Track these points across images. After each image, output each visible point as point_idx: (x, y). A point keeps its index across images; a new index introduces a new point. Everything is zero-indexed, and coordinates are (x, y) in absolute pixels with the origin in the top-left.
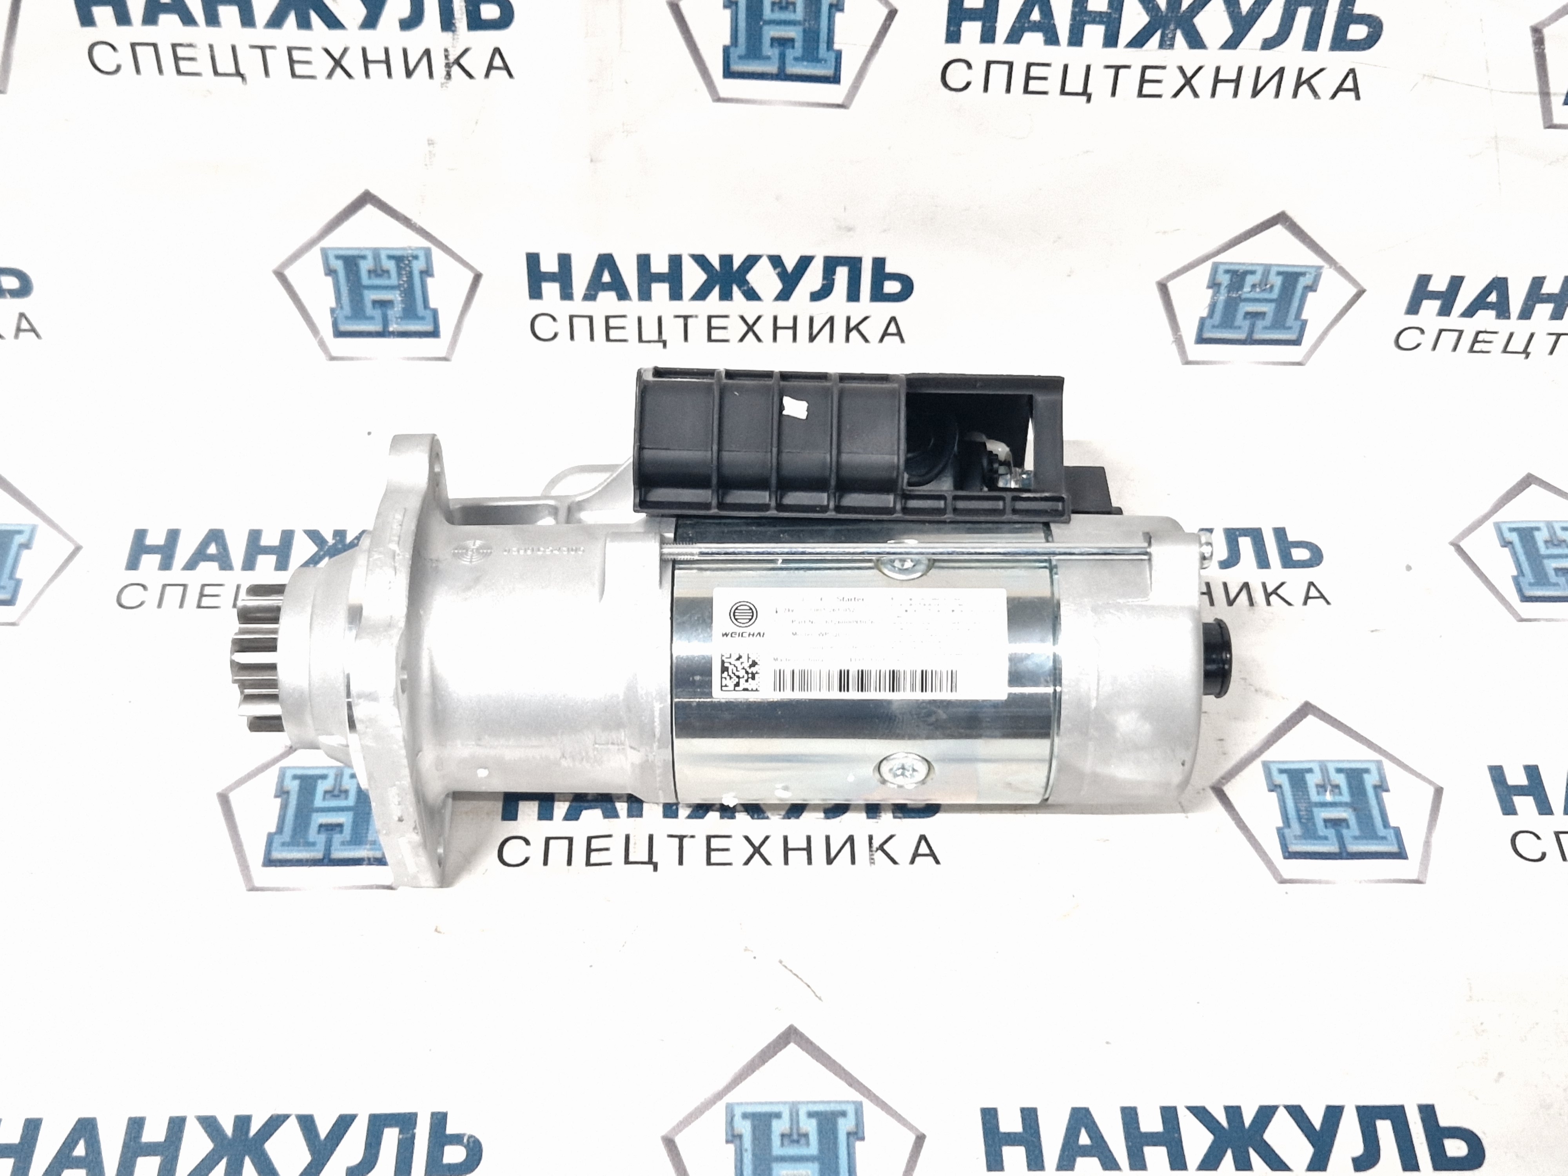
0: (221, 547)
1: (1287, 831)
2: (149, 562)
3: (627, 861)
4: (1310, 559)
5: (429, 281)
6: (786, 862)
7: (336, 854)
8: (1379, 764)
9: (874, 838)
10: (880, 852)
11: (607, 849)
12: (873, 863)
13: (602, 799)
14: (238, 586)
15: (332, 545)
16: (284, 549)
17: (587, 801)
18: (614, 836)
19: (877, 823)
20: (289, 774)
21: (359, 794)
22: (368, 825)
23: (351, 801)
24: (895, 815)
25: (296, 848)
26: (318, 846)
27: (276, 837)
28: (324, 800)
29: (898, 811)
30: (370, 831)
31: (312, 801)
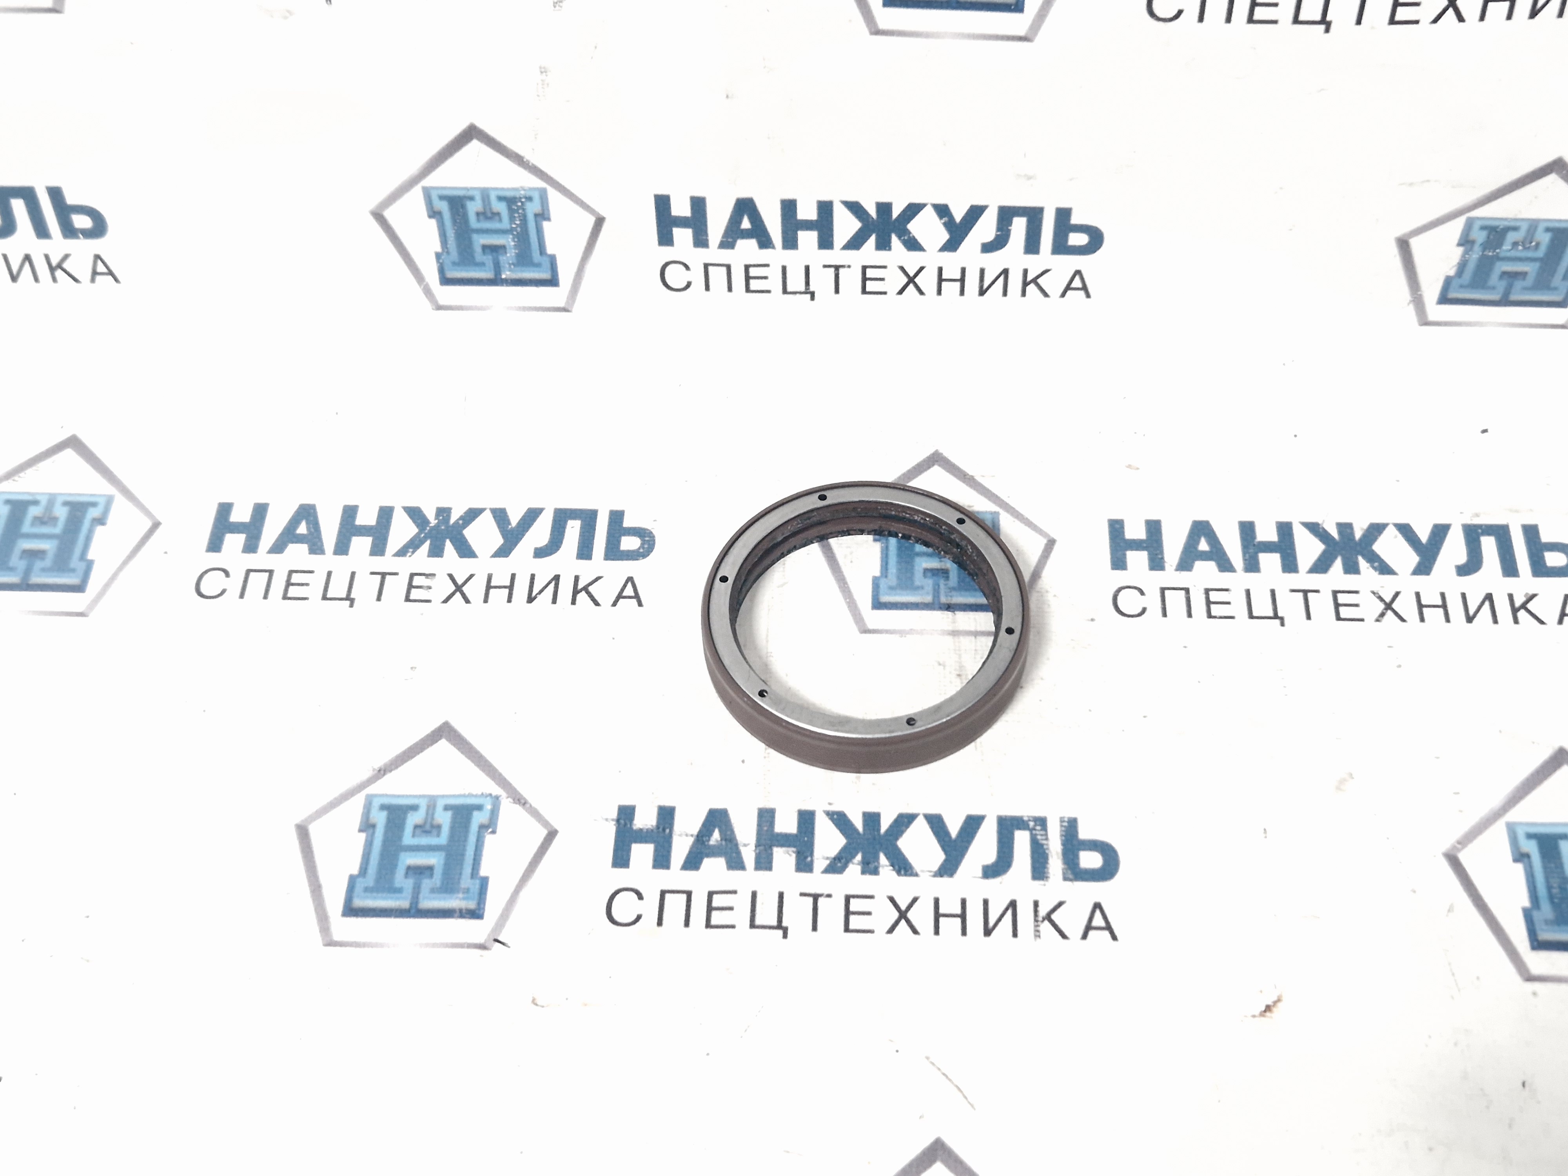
0: (311, 526)
1: (1535, 914)
2: (234, 542)
3: (753, 925)
5: (545, 224)
6: (937, 932)
7: (427, 903)
9: (1040, 904)
10: (1046, 922)
11: (731, 909)
12: (1039, 936)
13: (726, 845)
14: (329, 574)
15: (434, 526)
16: (381, 530)
17: (709, 847)
18: (738, 892)
19: (1045, 885)
20: (376, 803)
21: (453, 828)
22: (461, 869)
23: (443, 839)
24: (1067, 876)
25: (380, 895)
26: (404, 894)
27: (360, 880)
28: (413, 836)
29: (1069, 872)
30: (463, 877)
31: (400, 838)
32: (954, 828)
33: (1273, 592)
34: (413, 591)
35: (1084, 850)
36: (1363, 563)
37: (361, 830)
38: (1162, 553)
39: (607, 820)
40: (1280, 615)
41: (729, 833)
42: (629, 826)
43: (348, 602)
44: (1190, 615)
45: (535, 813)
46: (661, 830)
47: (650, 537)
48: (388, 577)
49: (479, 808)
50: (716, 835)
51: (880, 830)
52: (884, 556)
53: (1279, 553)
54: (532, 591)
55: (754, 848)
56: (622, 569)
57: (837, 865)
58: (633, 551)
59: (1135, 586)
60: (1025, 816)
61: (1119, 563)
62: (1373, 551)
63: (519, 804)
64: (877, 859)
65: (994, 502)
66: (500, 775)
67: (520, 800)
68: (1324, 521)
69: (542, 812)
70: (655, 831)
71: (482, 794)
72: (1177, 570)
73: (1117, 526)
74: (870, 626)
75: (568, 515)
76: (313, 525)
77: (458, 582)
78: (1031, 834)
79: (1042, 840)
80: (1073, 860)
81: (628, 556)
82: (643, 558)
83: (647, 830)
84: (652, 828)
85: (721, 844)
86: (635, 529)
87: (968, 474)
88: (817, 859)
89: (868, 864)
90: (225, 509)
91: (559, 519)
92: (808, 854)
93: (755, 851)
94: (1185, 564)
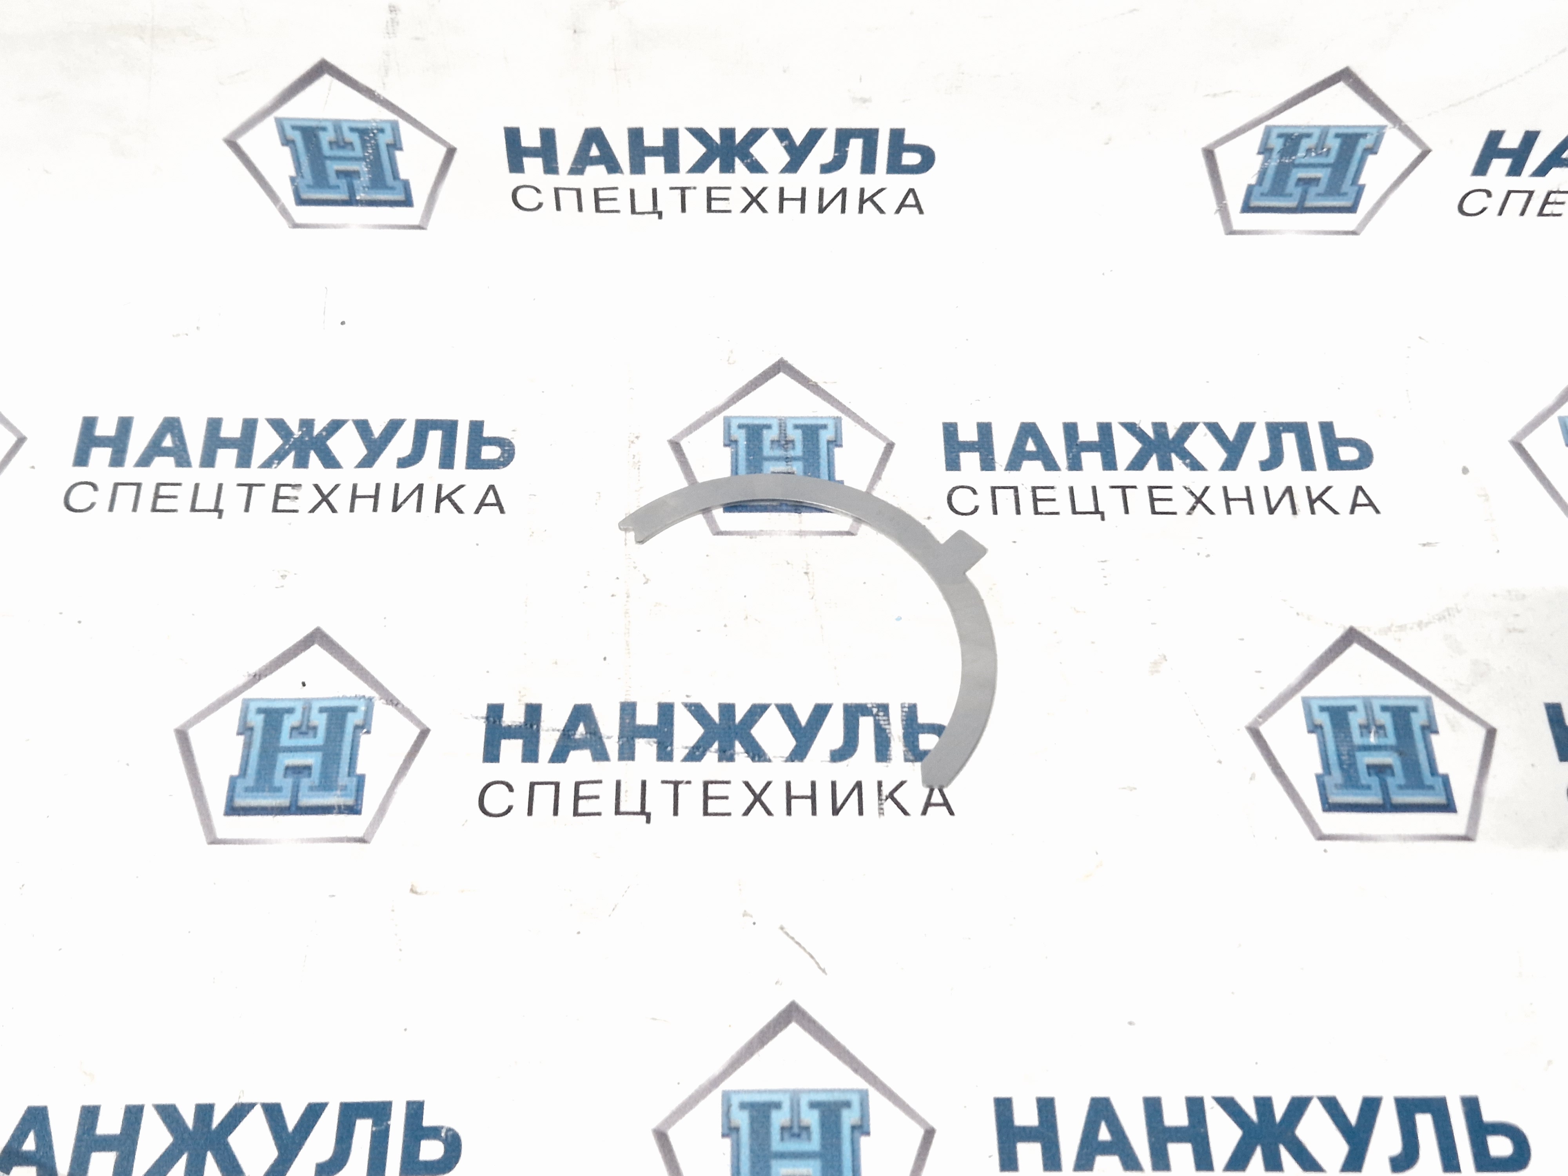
0: (176, 439)
1: (1327, 779)
2: (100, 456)
3: (618, 812)
4: (1359, 459)
5: (398, 154)
6: (789, 813)
7: (305, 801)
8: (1428, 700)
9: (883, 784)
10: (889, 800)
11: (597, 797)
12: (883, 814)
13: (591, 738)
14: (197, 486)
15: (298, 438)
16: (246, 441)
17: (575, 740)
18: (603, 782)
19: (887, 766)
20: (253, 707)
21: (328, 731)
22: (338, 767)
23: (320, 739)
24: (907, 757)
25: (260, 794)
26: (284, 792)
27: (239, 781)
28: (291, 737)
29: (910, 753)
30: (340, 775)
31: (278, 739)
32: (803, 717)
33: (1094, 488)
34: (280, 501)
35: (923, 733)
36: (1175, 460)
37: (239, 733)
38: (992, 453)
39: (477, 718)
40: (1100, 510)
41: (593, 727)
42: (498, 723)
43: (217, 514)
44: (1018, 512)
45: (408, 713)
46: (528, 726)
47: (509, 446)
48: (255, 489)
49: (353, 709)
50: (581, 729)
51: (735, 720)
52: (734, 461)
53: (1100, 452)
54: (397, 500)
55: (617, 740)
56: (483, 478)
57: (695, 754)
58: (494, 460)
59: (968, 485)
60: (868, 703)
61: (953, 464)
62: (1185, 448)
63: (392, 706)
64: (732, 747)
65: (837, 408)
66: (373, 677)
67: (393, 701)
68: (1140, 421)
69: (414, 712)
70: (523, 727)
71: (356, 696)
72: (1006, 470)
73: (951, 429)
74: (722, 529)
75: (429, 425)
76: (178, 437)
77: (324, 492)
78: (875, 720)
79: (885, 725)
80: (913, 742)
81: (488, 464)
82: (504, 467)
83: (515, 726)
84: (520, 725)
85: (586, 738)
86: (495, 438)
87: (812, 381)
88: (677, 748)
89: (725, 752)
90: (89, 424)
91: (420, 429)
92: (669, 744)
93: (619, 741)
94: (1014, 464)
